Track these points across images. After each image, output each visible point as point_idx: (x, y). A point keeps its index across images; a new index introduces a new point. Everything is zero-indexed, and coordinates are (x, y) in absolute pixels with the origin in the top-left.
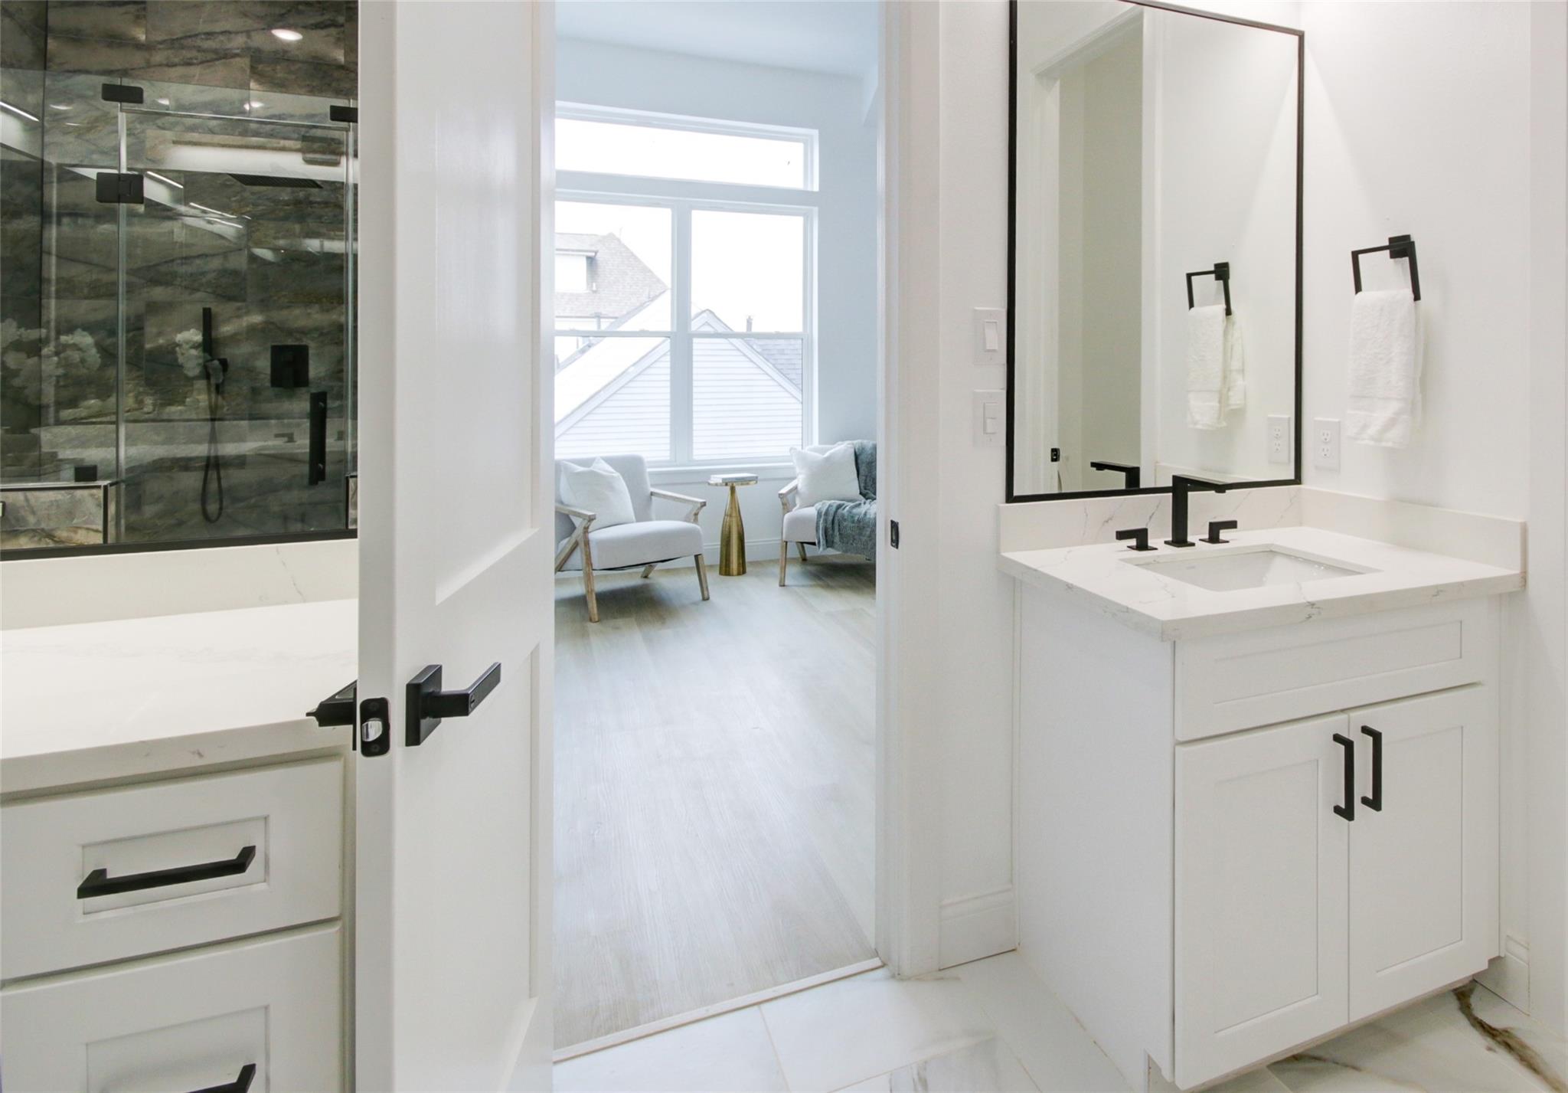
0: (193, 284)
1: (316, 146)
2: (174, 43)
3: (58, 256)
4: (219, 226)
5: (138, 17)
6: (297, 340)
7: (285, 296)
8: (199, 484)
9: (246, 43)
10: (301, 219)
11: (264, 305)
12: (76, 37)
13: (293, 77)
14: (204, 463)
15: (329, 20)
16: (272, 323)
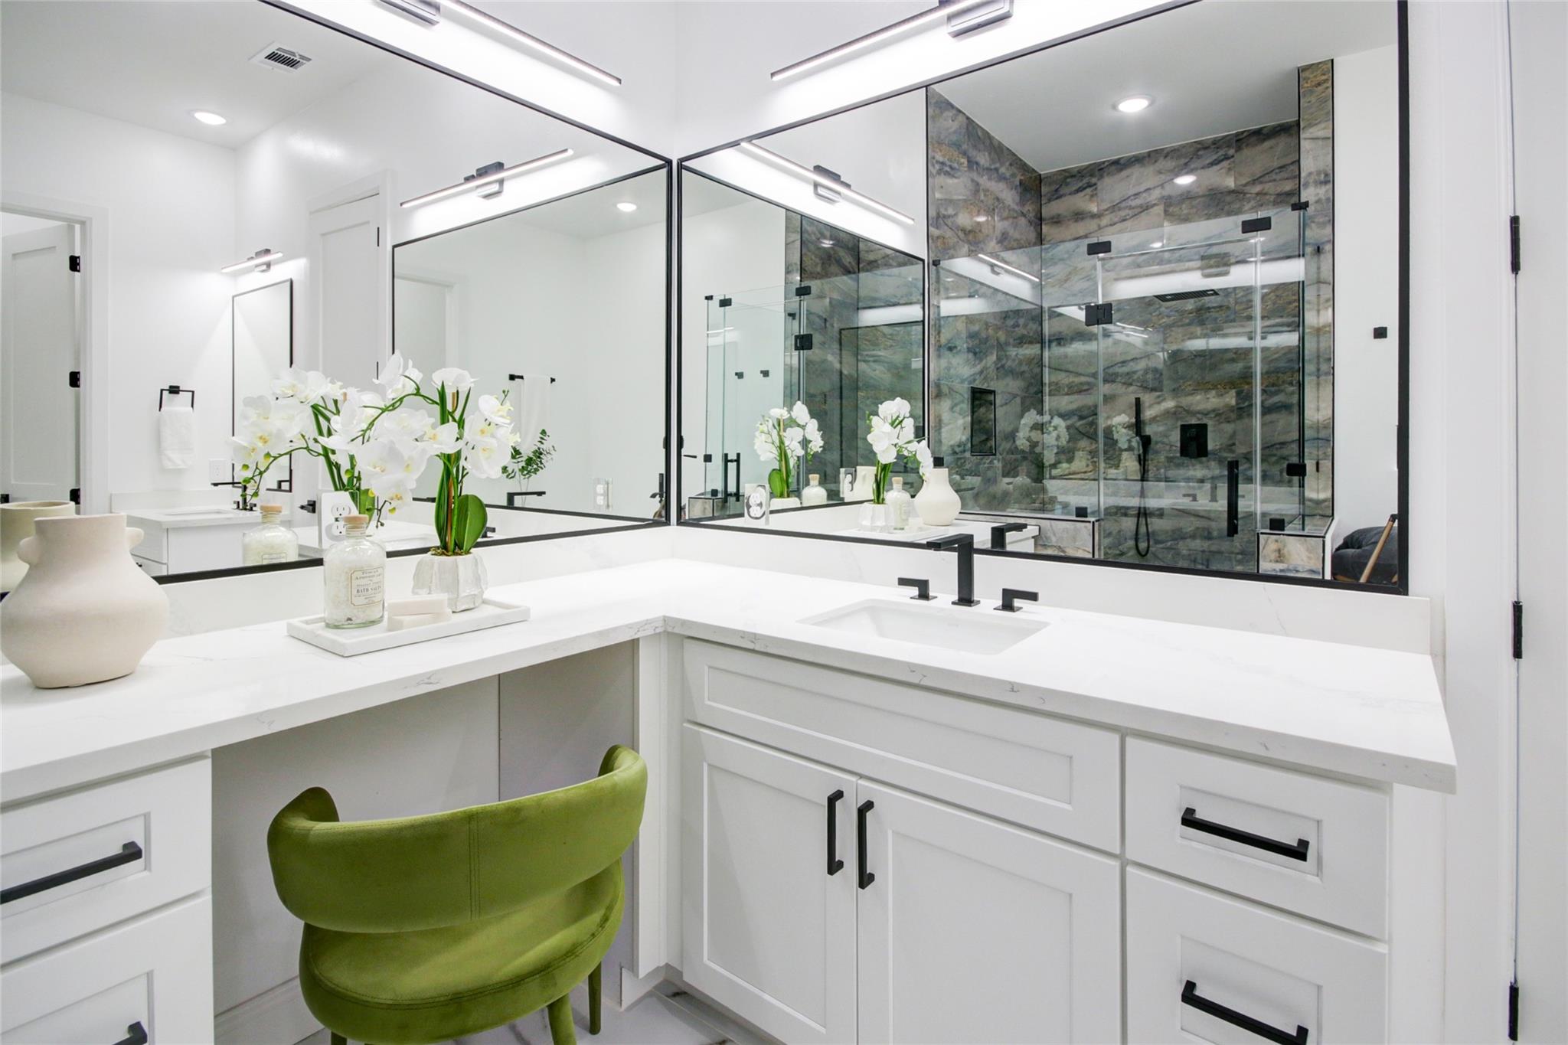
0: (1128, 380)
1: (1212, 262)
2: (1114, 208)
3: (1049, 367)
4: (1134, 337)
5: (1092, 196)
6: (1199, 420)
7: (1190, 385)
8: (1134, 528)
9: (1161, 193)
10: (1202, 323)
11: (1176, 392)
12: (1057, 221)
13: (1195, 210)
14: (1137, 512)
15: (1222, 155)
16: (1182, 407)
